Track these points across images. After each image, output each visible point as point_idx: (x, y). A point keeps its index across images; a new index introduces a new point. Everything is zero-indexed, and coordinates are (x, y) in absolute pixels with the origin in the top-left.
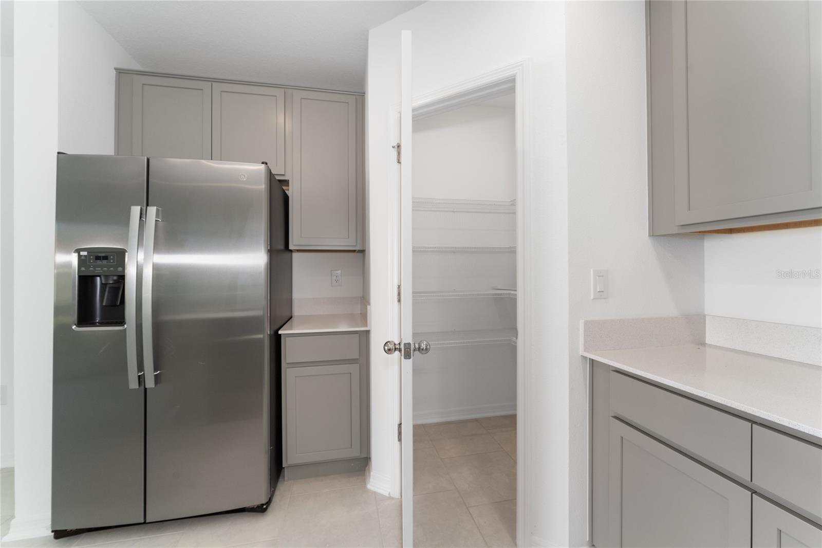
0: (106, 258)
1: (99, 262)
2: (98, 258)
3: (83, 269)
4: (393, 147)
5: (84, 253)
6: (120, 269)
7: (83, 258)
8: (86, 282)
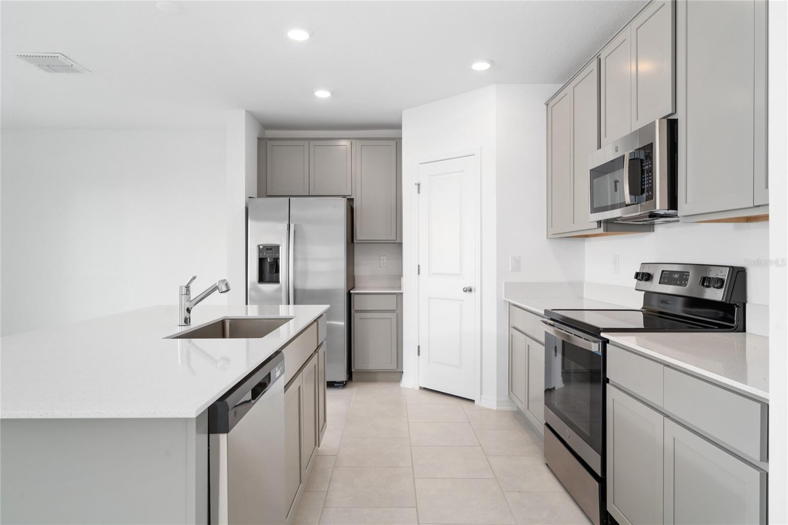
0: (271, 249)
1: (268, 251)
2: (267, 249)
3: (261, 254)
4: (416, 184)
5: (261, 247)
6: (277, 255)
8: (261, 261)
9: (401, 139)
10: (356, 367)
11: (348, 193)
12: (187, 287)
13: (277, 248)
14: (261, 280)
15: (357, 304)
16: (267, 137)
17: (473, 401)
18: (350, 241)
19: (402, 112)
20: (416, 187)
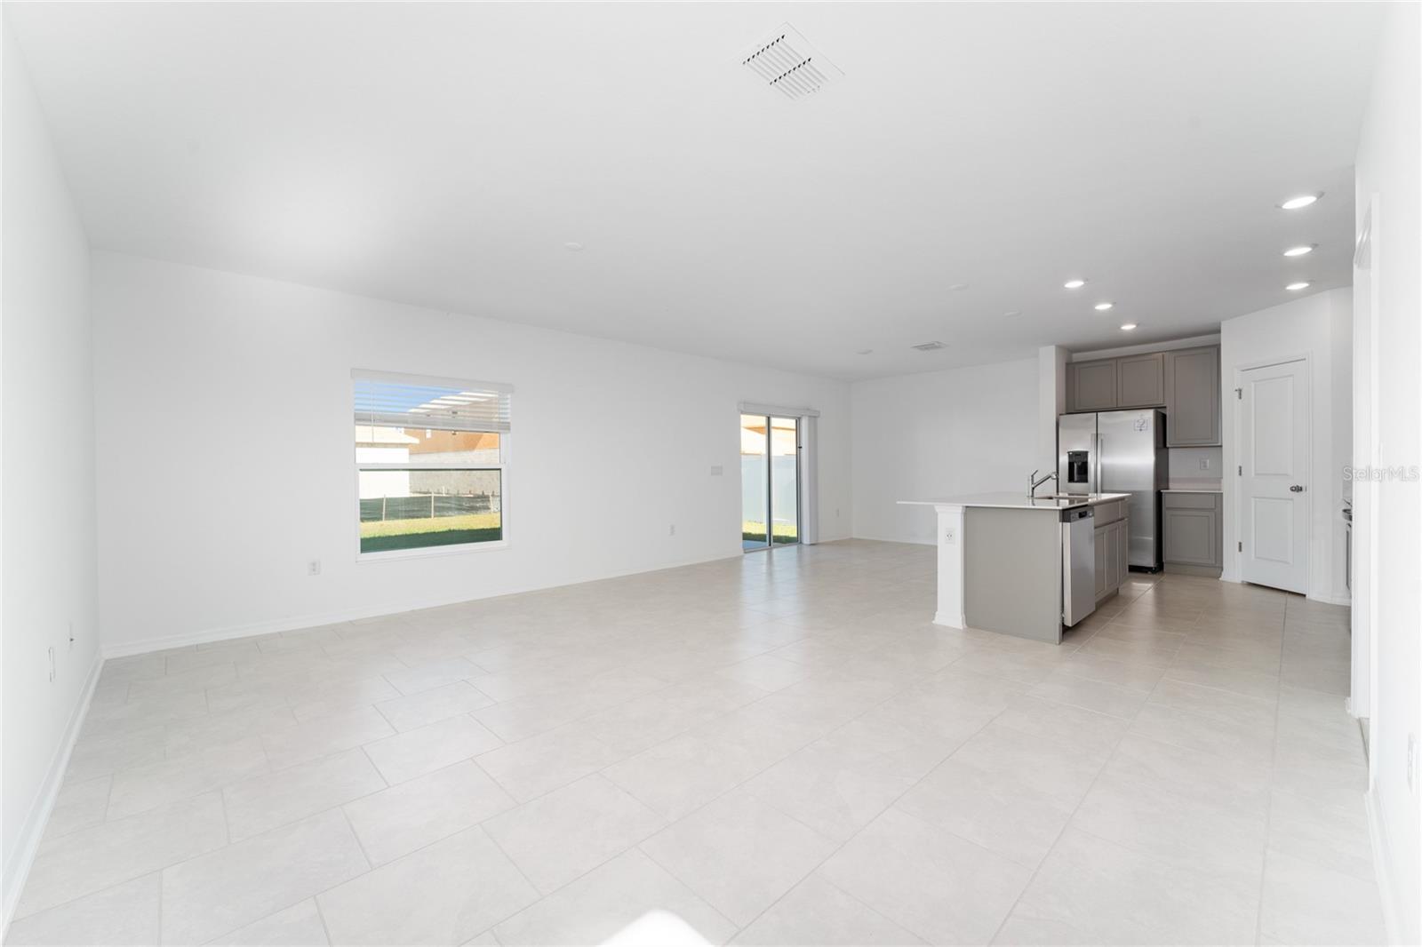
0: (1080, 455)
1: (1078, 456)
3: (1071, 459)
4: (1236, 390)
6: (1086, 459)
8: (1071, 465)
9: (1220, 345)
10: (1167, 557)
11: (1159, 402)
12: (1032, 476)
13: (1086, 454)
14: (1071, 479)
15: (1167, 502)
16: (1074, 361)
17: (1304, 596)
18: (1161, 445)
19: (1220, 324)
20: (1237, 393)
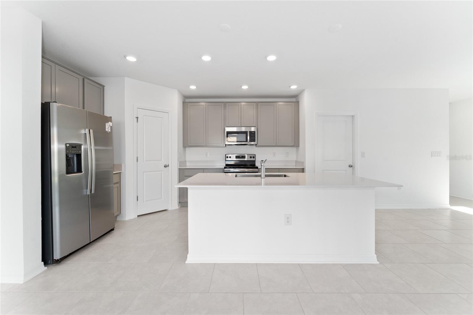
0: (75, 147)
1: (73, 149)
2: (73, 147)
3: (68, 151)
5: (68, 145)
6: (80, 151)
7: (68, 147)
13: (80, 146)
20: (136, 119)
